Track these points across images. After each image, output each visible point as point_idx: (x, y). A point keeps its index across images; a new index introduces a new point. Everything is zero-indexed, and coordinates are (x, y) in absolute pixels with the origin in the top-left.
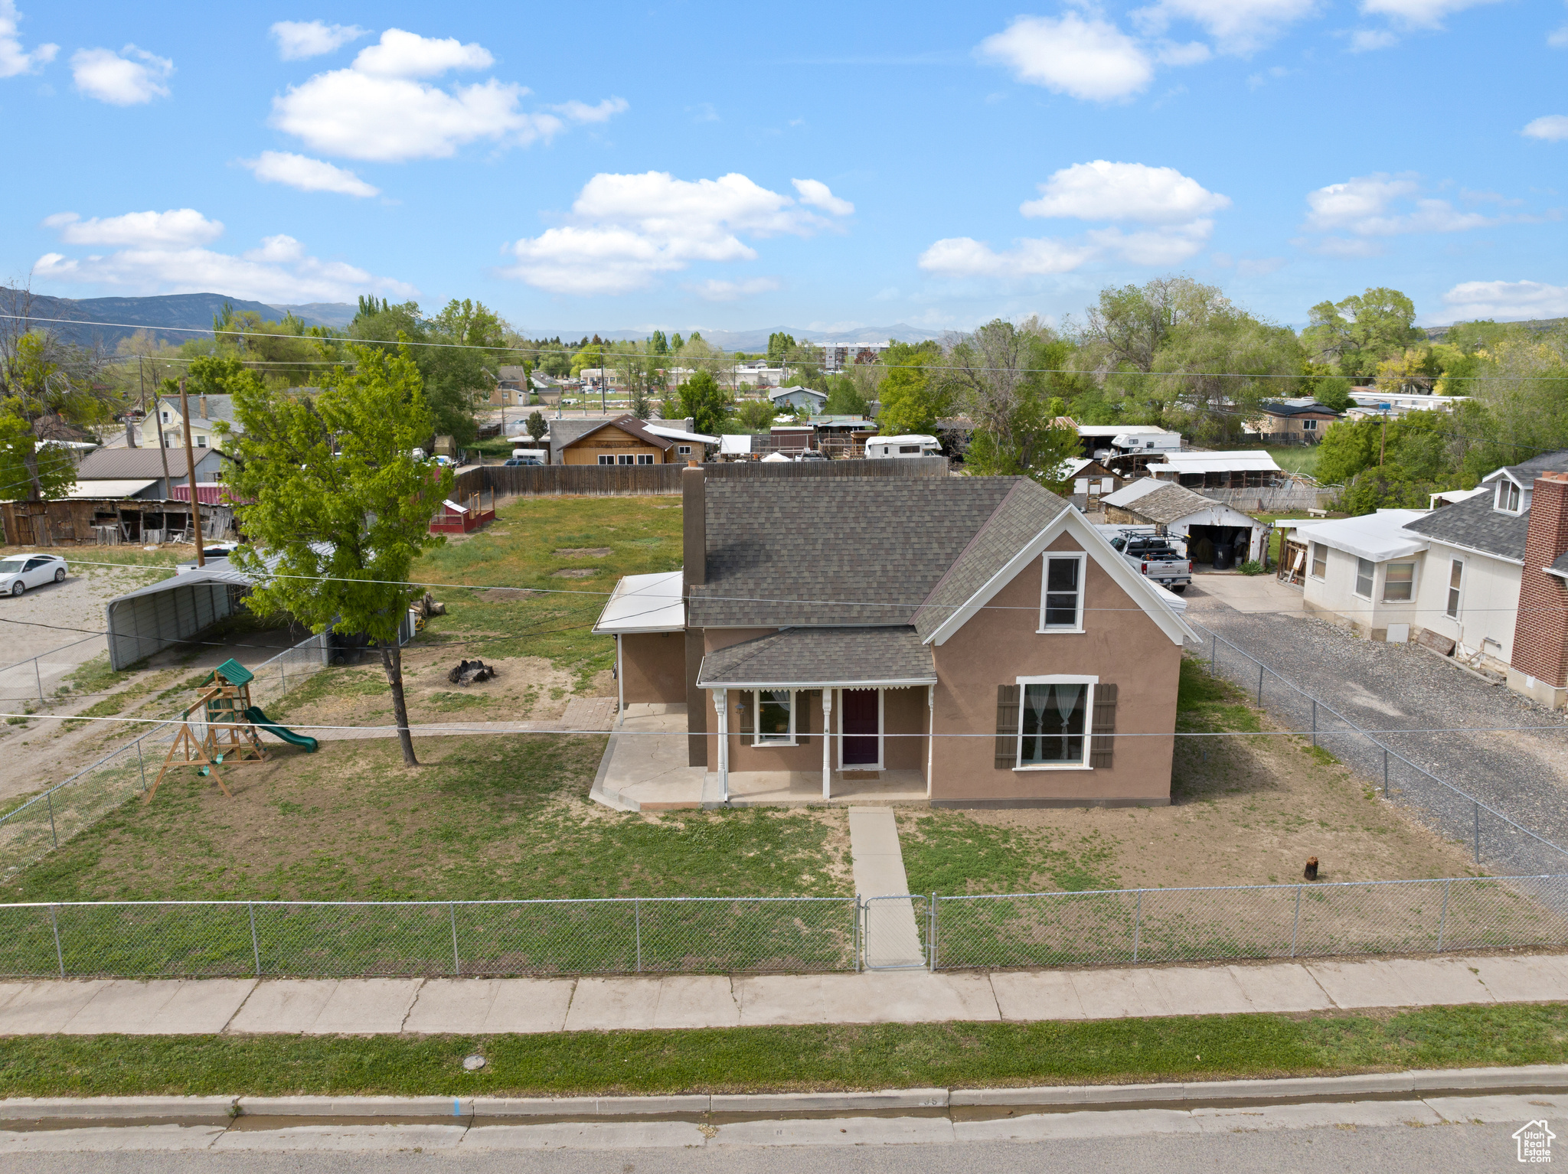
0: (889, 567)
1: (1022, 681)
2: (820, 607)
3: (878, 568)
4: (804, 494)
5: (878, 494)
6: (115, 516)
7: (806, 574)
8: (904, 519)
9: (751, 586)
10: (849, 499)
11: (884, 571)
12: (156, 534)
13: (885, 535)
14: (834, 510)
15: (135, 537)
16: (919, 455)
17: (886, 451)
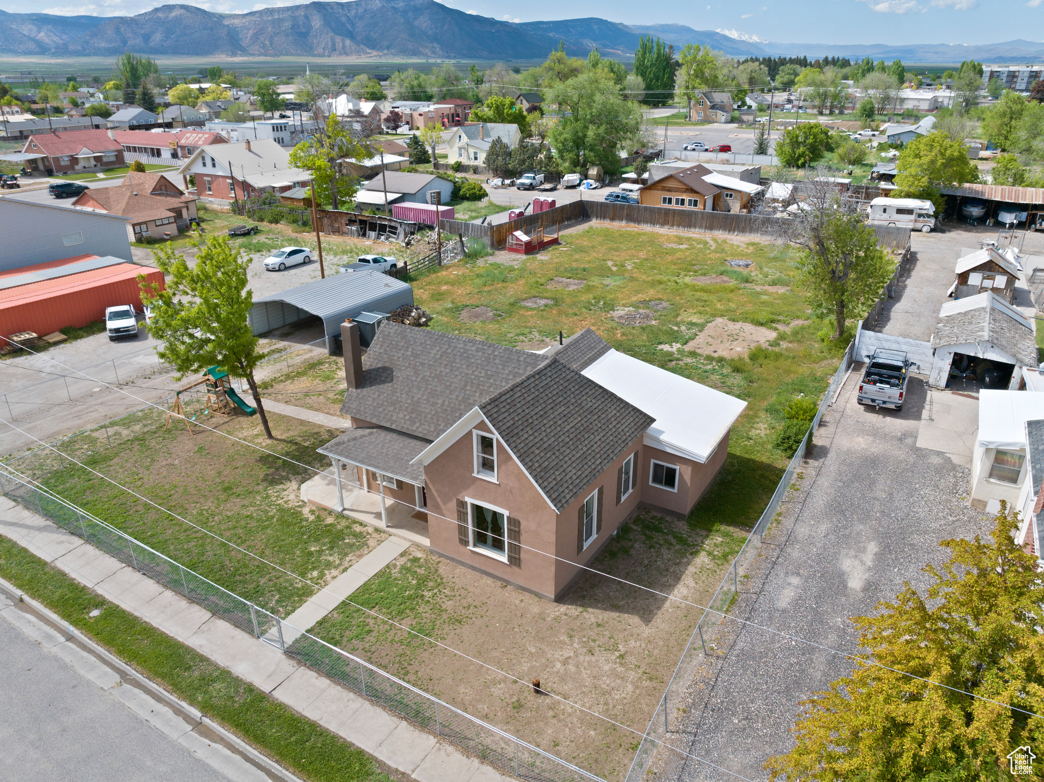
3: (440, 401)
5: (466, 351)
6: (355, 221)
9: (376, 396)
11: (443, 405)
12: (373, 234)
15: (364, 235)
16: (912, 217)
17: (885, 211)
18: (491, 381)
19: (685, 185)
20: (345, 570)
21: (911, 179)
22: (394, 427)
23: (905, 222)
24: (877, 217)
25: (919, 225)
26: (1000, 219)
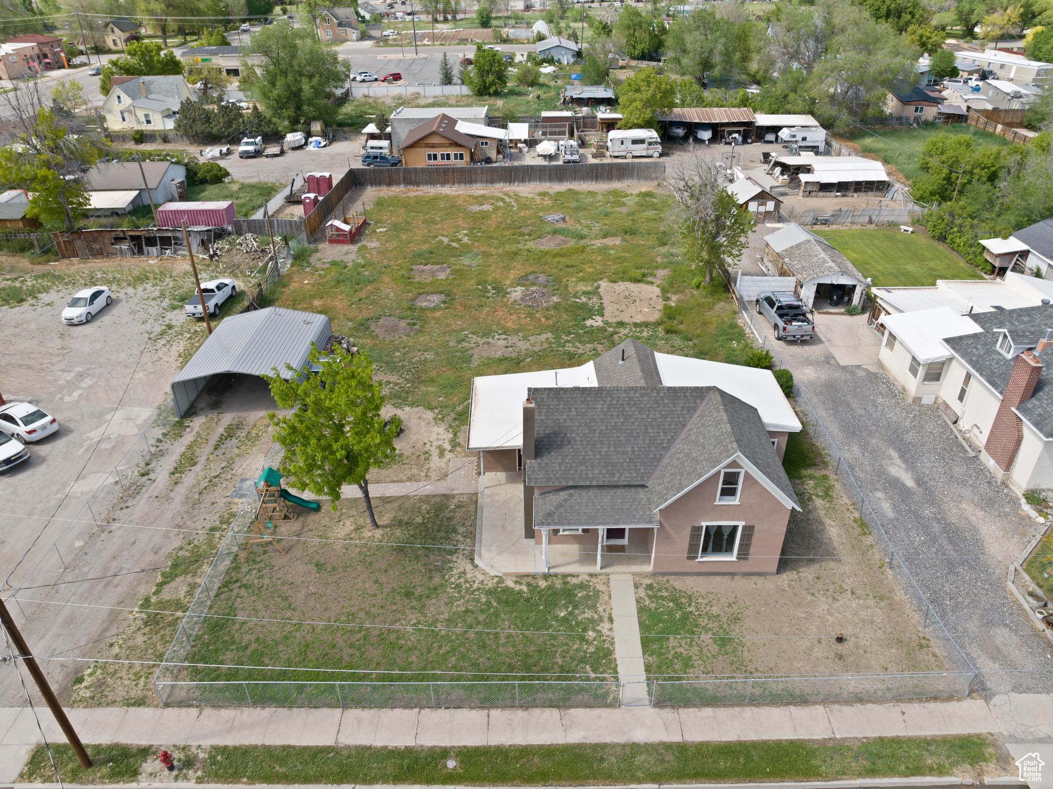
0: (636, 449)
1: (704, 524)
2: (598, 475)
3: (629, 449)
4: (589, 399)
5: (631, 399)
6: (125, 238)
7: (590, 453)
8: (645, 416)
9: (560, 461)
10: (614, 402)
11: (633, 451)
12: (154, 250)
13: (633, 427)
14: (606, 410)
15: (141, 252)
16: (645, 146)
17: (622, 143)
18: (669, 419)
19: (449, 139)
20: (611, 620)
21: (638, 112)
22: (594, 483)
23: (640, 150)
24: (617, 148)
25: (650, 152)
26: (699, 136)
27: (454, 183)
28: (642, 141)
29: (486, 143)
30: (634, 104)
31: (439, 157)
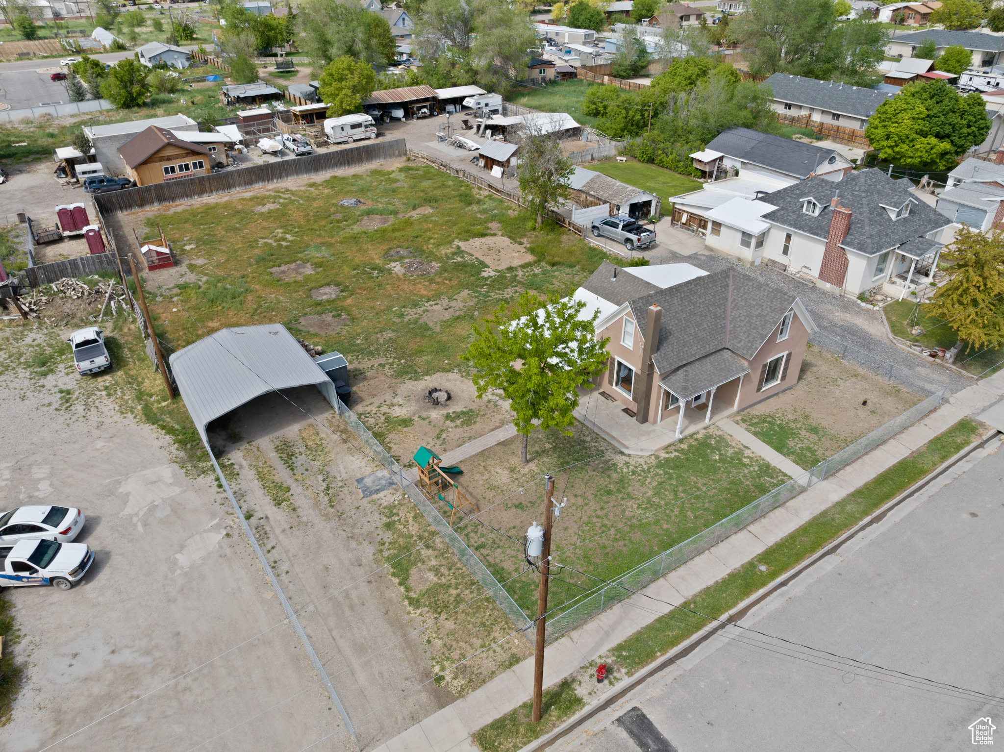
0: (709, 324)
1: (769, 361)
3: (706, 326)
7: (685, 337)
13: (701, 310)
16: (362, 129)
17: (343, 129)
18: (717, 298)
20: (747, 448)
21: (349, 99)
22: (697, 357)
24: (338, 135)
25: (368, 134)
26: (394, 115)
27: (212, 191)
28: (359, 125)
29: (214, 148)
30: (344, 92)
31: (177, 169)
